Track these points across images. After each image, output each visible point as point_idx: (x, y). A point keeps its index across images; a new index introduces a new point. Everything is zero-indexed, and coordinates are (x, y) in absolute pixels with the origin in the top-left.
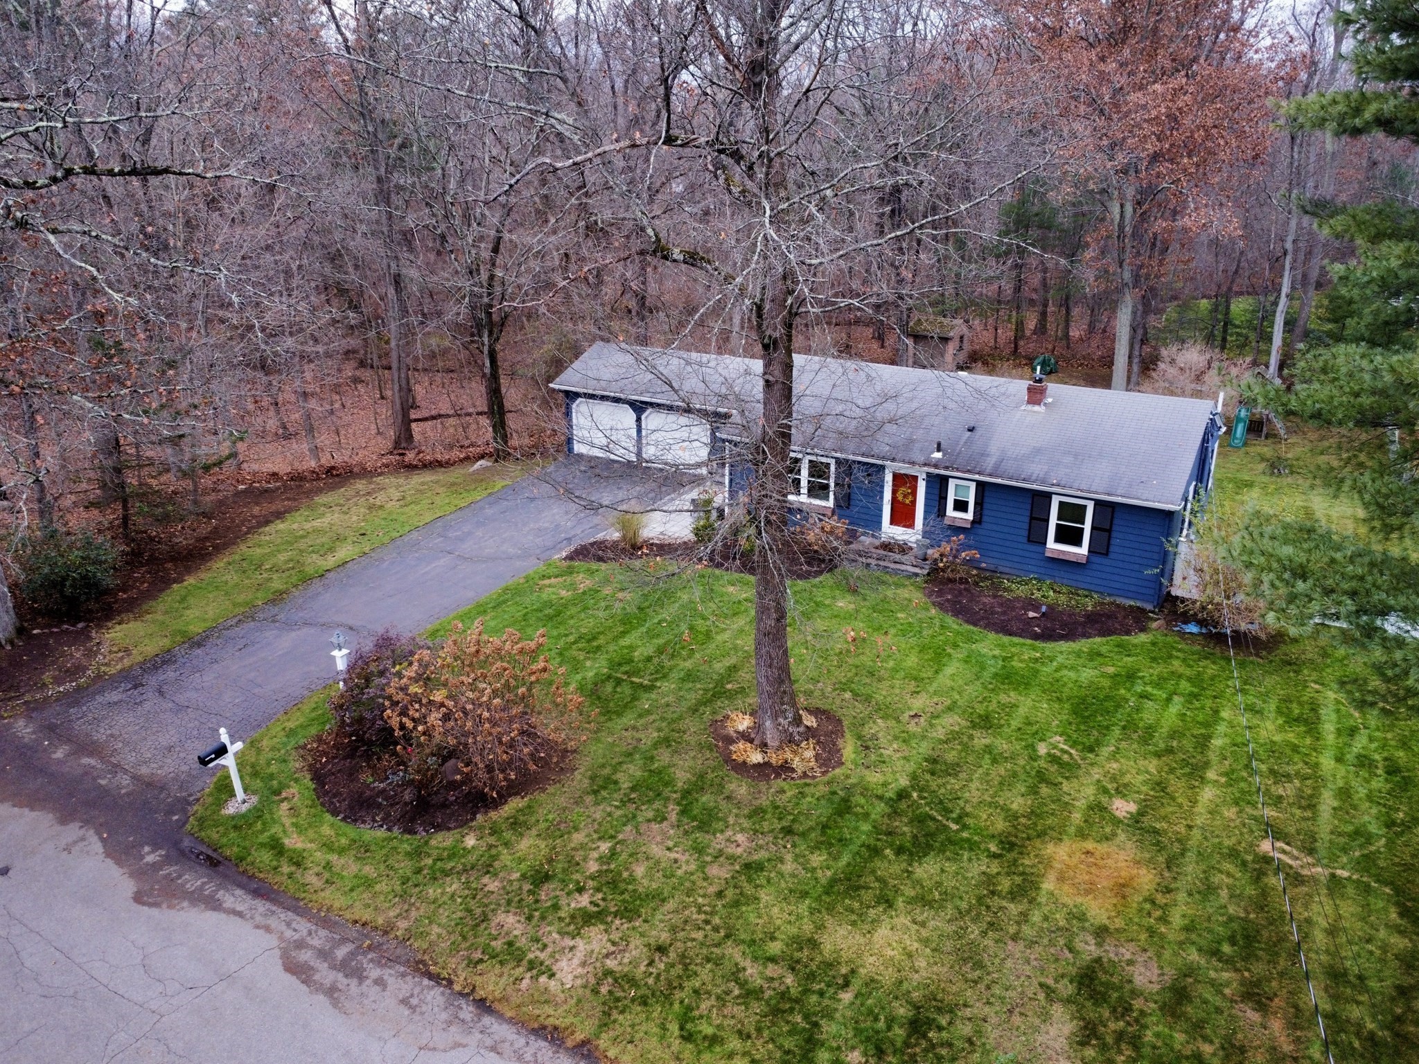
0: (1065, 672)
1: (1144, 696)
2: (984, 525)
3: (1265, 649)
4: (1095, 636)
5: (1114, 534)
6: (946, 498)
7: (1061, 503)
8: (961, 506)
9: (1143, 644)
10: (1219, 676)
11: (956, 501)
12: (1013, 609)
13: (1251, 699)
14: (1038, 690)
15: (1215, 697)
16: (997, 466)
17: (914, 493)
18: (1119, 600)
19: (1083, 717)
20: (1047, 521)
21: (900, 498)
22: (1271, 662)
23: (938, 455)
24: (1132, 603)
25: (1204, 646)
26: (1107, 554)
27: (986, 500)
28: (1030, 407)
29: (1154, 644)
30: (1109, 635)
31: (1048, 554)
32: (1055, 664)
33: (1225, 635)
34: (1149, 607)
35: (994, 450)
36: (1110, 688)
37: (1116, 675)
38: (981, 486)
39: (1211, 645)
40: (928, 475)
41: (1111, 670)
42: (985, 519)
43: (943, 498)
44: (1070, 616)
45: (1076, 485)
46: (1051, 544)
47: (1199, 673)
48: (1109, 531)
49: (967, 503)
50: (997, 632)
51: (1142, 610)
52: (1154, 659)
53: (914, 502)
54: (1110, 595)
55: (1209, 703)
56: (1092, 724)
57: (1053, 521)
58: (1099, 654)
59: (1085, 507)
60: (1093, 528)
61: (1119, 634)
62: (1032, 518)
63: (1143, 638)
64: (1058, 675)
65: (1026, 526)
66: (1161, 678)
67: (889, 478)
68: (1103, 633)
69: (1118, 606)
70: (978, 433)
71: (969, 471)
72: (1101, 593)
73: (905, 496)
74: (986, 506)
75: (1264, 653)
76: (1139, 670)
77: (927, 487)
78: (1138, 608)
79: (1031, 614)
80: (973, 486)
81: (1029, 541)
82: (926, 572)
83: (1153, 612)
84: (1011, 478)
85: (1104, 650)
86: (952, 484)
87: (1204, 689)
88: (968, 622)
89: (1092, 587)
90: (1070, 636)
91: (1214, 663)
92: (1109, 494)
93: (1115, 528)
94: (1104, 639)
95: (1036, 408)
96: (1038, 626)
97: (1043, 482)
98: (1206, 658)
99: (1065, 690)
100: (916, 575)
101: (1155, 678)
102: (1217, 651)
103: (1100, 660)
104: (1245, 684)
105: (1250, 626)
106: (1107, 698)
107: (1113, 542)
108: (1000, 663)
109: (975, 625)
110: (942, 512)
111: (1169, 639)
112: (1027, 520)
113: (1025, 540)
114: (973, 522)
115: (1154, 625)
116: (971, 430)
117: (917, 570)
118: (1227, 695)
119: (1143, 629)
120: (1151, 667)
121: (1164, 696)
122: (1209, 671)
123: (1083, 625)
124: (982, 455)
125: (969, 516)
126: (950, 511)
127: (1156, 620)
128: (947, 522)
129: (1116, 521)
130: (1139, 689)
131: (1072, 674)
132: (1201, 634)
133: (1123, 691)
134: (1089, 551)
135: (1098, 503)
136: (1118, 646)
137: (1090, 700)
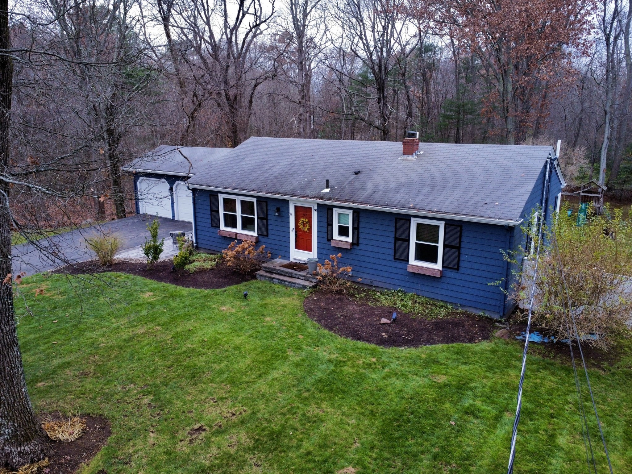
0: (393, 380)
1: (471, 412)
2: (361, 247)
3: (607, 360)
4: (439, 342)
5: (463, 251)
6: (332, 225)
7: (419, 225)
8: (343, 231)
9: (483, 352)
10: (558, 389)
11: (340, 227)
12: (370, 315)
13: (593, 420)
14: (352, 401)
15: (552, 416)
16: (369, 196)
17: (310, 222)
18: (471, 311)
19: (391, 439)
20: (408, 241)
21: (301, 227)
22: (613, 374)
23: (327, 190)
24: (481, 313)
25: (544, 356)
26: (458, 269)
27: (361, 225)
28: (405, 157)
29: (493, 352)
30: (453, 342)
31: (410, 270)
32: (387, 370)
33: (568, 346)
34: (496, 317)
35: (370, 186)
36: (435, 400)
37: (445, 385)
38: (357, 213)
39: (552, 355)
40: (319, 205)
41: (442, 379)
42: (361, 241)
43: (330, 225)
44: (420, 323)
45: (428, 208)
46: (412, 261)
47: (536, 386)
48: (459, 248)
49: (348, 228)
50: (347, 336)
51: (490, 321)
52: (490, 368)
53: (310, 229)
54: (462, 306)
55: (543, 424)
56: (398, 450)
57: (413, 241)
58: (435, 362)
59: (438, 227)
60: (445, 246)
61: (463, 341)
62: (396, 239)
63: (485, 345)
64: (382, 384)
65: (392, 246)
66: (493, 389)
67: (292, 210)
68: (446, 341)
69: (469, 316)
70: (361, 176)
71: (346, 201)
72: (455, 304)
73: (304, 225)
74: (361, 230)
75: (606, 365)
76: (472, 380)
77: (318, 216)
78: (487, 318)
79: (384, 320)
80: (350, 213)
81: (395, 259)
82: (311, 285)
83: (500, 322)
84: (377, 205)
85: (441, 357)
86: (336, 212)
87: (539, 405)
88: (326, 327)
89: (446, 299)
90: (413, 342)
91: (553, 374)
92: (455, 214)
93: (462, 246)
94: (446, 346)
95: (410, 157)
96: (386, 332)
97: (402, 206)
98: (545, 368)
99: (385, 401)
100: (304, 287)
101: (487, 390)
102: (558, 361)
103: (435, 367)
104: (586, 400)
105: (590, 337)
106: (429, 414)
107: (463, 258)
108: (332, 367)
109: (331, 329)
110: (330, 237)
111: (510, 347)
112: (393, 240)
113: (392, 258)
114: (352, 244)
115: (498, 333)
116: (357, 173)
117: (307, 283)
118: (566, 414)
119: (487, 337)
120: (485, 377)
121: (494, 412)
122: (547, 384)
123: (430, 332)
124: (360, 189)
125: (349, 239)
126: (336, 236)
127: (500, 328)
128: (333, 244)
129: (463, 239)
130: (467, 402)
131: (399, 383)
132: (543, 343)
133: (447, 405)
134: (443, 267)
135: (449, 223)
136: (457, 353)
137: (408, 416)
